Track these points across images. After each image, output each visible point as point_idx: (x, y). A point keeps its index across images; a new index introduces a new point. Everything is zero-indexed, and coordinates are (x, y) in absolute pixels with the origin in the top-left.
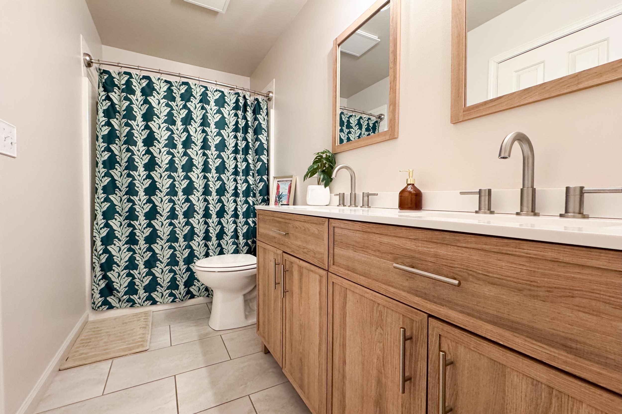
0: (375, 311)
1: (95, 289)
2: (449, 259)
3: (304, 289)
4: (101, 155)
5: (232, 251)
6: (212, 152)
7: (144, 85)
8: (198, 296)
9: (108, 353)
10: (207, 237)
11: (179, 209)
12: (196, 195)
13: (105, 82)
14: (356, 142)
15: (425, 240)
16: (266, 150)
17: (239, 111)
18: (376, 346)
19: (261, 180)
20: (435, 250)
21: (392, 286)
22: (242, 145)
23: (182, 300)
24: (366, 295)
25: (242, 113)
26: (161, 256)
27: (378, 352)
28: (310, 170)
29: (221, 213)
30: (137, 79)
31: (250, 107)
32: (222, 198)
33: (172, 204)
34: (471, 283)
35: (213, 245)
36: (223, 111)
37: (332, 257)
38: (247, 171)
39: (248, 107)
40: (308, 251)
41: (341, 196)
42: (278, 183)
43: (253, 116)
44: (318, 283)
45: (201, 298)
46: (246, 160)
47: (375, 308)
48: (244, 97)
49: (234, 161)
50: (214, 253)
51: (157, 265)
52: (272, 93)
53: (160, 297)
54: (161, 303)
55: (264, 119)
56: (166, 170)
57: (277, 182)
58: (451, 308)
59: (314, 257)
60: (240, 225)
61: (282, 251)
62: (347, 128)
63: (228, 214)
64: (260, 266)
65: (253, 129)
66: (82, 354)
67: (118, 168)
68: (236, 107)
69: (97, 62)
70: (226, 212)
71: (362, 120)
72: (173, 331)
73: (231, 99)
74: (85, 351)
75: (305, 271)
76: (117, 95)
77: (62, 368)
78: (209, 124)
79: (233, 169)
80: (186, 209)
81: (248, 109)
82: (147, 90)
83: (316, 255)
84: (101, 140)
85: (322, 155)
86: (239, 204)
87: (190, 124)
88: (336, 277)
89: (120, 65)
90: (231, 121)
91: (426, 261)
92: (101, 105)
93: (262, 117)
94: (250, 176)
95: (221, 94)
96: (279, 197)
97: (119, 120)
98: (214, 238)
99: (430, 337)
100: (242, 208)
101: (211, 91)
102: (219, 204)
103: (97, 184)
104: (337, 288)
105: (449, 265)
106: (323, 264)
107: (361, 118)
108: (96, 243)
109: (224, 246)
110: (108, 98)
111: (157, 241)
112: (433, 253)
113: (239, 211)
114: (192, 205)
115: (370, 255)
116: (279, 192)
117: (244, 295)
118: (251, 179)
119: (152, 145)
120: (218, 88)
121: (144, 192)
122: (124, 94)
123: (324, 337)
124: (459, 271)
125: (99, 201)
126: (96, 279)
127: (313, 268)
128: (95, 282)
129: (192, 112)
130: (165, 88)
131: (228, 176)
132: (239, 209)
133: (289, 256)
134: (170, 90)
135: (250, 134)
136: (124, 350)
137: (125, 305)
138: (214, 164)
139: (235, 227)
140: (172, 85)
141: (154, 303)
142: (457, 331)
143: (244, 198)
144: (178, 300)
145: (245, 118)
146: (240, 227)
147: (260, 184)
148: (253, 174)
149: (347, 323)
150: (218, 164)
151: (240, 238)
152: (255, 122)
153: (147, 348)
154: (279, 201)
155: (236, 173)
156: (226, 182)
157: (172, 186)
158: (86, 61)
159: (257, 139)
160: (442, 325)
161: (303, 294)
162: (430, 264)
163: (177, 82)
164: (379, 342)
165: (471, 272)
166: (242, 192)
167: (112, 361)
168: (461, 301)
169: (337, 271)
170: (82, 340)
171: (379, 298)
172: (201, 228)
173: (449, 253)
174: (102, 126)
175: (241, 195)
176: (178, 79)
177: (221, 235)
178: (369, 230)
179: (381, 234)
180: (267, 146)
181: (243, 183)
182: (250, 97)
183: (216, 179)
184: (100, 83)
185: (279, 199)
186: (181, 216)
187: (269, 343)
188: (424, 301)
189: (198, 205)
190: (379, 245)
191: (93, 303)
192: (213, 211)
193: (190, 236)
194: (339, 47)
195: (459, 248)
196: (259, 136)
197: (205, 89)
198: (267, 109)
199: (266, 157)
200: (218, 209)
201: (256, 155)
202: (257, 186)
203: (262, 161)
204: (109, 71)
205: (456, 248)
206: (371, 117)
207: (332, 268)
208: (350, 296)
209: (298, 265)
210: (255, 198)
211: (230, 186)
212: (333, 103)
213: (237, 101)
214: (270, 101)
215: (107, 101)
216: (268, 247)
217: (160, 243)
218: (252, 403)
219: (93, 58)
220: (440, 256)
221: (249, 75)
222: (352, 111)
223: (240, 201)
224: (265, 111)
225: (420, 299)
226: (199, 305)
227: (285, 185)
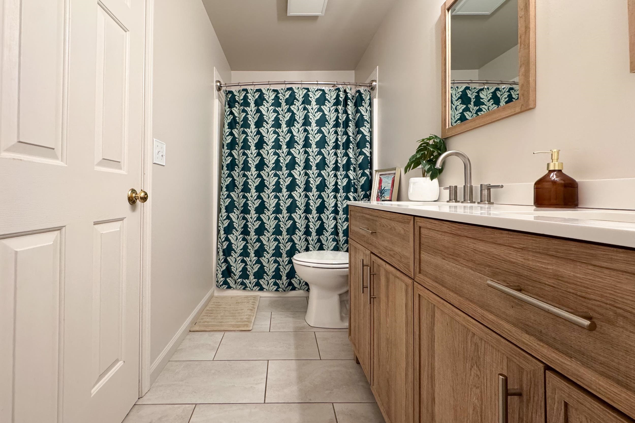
0: (469, 342)
1: (219, 270)
2: (579, 283)
3: (390, 299)
4: (225, 159)
5: (332, 248)
6: (314, 149)
7: (257, 97)
8: (299, 289)
9: (222, 326)
10: (307, 233)
11: (283, 205)
12: (298, 191)
13: (229, 100)
14: (473, 120)
15: (538, 250)
16: (369, 142)
17: (339, 106)
18: (471, 391)
19: (363, 174)
20: (554, 267)
21: (491, 312)
22: (342, 139)
23: (285, 291)
24: (457, 318)
25: (343, 108)
26: (267, 247)
27: (474, 399)
28: (412, 160)
29: (321, 209)
30: (252, 93)
31: (350, 100)
32: (322, 194)
33: (277, 200)
34: (621, 330)
35: (313, 240)
36: (323, 109)
37: (418, 263)
38: (347, 167)
39: (349, 101)
40: (394, 254)
41: (451, 189)
42: (381, 177)
43: (355, 109)
44: (404, 293)
45: (301, 291)
46: (346, 155)
47: (469, 337)
48: (345, 91)
49: (334, 156)
50: (314, 248)
51: (264, 255)
52: (375, 81)
53: (266, 284)
54: (267, 290)
55: (367, 110)
56: (273, 169)
57: (379, 176)
58: (583, 364)
59: (400, 262)
60: (340, 221)
61: (370, 252)
62: (475, 105)
63: (328, 210)
64: (352, 266)
65: (355, 122)
66: (206, 322)
67: (237, 170)
68: (337, 103)
69: (224, 85)
70: (326, 207)
71: (499, 93)
72: (274, 318)
73: (331, 96)
74: (208, 320)
75: (391, 277)
76: (237, 109)
77: (192, 329)
78: (311, 123)
79: (334, 164)
80: (289, 204)
81: (349, 103)
82: (259, 101)
83: (403, 260)
84: (226, 148)
85: (428, 141)
86: (339, 200)
87: (293, 125)
88: (422, 288)
89: (240, 84)
90: (331, 117)
91: (540, 283)
92: (226, 119)
93: (364, 109)
94: (351, 171)
95: (321, 92)
96: (381, 192)
97: (239, 129)
98: (314, 234)
99: (549, 401)
100: (342, 204)
101: (312, 92)
102: (319, 199)
103: (223, 184)
104: (424, 302)
105: (579, 293)
106: (409, 271)
107: (497, 89)
108: (220, 232)
109: (323, 242)
110: (232, 113)
111: (265, 233)
112: (551, 271)
113: (339, 207)
114: (294, 201)
115: (461, 265)
116: (381, 186)
117: (340, 295)
118: (351, 174)
119: (262, 148)
120: (319, 87)
121: (255, 189)
122: (242, 107)
123: (410, 360)
124: (598, 306)
125: (223, 197)
126: (219, 262)
127: (398, 274)
128: (219, 264)
129: (295, 114)
130: (273, 97)
131: (328, 173)
132: (339, 205)
133: (377, 258)
134: (277, 98)
135: (351, 128)
136: (233, 326)
137: (240, 287)
138: (314, 161)
139: (335, 223)
140: (278, 93)
141: (262, 289)
142: (596, 405)
143: (345, 194)
144: (281, 289)
145: (345, 112)
146: (340, 223)
147: (361, 179)
148: (355, 169)
149: (435, 350)
150: (318, 161)
151: (340, 235)
152: (357, 114)
153: (250, 328)
154: (381, 196)
155: (336, 168)
156: (326, 178)
157: (278, 183)
158: (217, 87)
159: (359, 132)
160: (569, 388)
161: (390, 303)
162: (547, 289)
163: (282, 89)
164: (475, 386)
165: (619, 311)
166: (342, 187)
167: (223, 333)
168: (604, 357)
169: (424, 281)
170: (207, 310)
171: (473, 324)
172: (303, 223)
173: (578, 275)
174: (227, 136)
175: (341, 191)
176: (283, 86)
177: (320, 231)
178: (459, 232)
179: (475, 239)
180: (369, 138)
181: (343, 178)
182: (351, 90)
183: (316, 175)
184: (226, 102)
185: (381, 194)
186: (285, 211)
187: (359, 353)
188: (539, 343)
189: (299, 200)
190: (473, 253)
191: (217, 282)
192: (313, 207)
193: (292, 230)
194: (448, 12)
195: (596, 269)
196: (361, 129)
197: (306, 91)
198: (370, 99)
199: (368, 150)
200: (318, 205)
201: (358, 149)
202: (359, 181)
203: (365, 154)
204: (232, 91)
205: (590, 267)
206: (514, 86)
207: (418, 277)
208: (438, 315)
209: (385, 270)
210: (357, 193)
211: (331, 182)
212: (442, 79)
213: (338, 96)
214: (373, 90)
215: (231, 116)
216: (359, 246)
217: (267, 236)
218: (335, 413)
219: (222, 84)
220: (563, 277)
221: (354, 69)
222: (483, 83)
223: (341, 197)
224: (368, 102)
225: (532, 338)
226: (299, 298)
227: (388, 178)
